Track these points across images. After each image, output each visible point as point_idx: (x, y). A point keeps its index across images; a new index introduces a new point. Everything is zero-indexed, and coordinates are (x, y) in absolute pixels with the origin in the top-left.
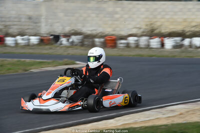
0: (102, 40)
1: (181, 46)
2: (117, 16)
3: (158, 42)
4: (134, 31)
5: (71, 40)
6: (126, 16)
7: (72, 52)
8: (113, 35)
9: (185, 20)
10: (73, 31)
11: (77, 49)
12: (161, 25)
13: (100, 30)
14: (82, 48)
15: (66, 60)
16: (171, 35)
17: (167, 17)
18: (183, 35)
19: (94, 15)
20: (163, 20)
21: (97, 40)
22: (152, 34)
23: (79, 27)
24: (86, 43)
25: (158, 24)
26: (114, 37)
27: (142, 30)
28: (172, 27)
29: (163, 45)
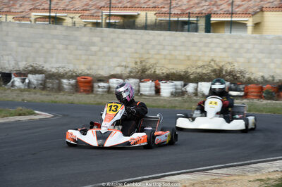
0: (73, 81)
1: (183, 93)
2: (94, 49)
3: (151, 87)
4: (118, 71)
5: (27, 81)
6: (107, 49)
7: (27, 97)
8: (88, 75)
9: (188, 58)
10: (30, 68)
11: (35, 93)
12: (156, 64)
13: (69, 67)
14: (44, 92)
15: (20, 108)
16: (169, 77)
17: (164, 52)
18: (185, 78)
19: (60, 46)
20: (157, 57)
21: (65, 81)
22: (142, 75)
23: (39, 63)
24: (49, 85)
25: (152, 61)
26: (90, 78)
27: (128, 69)
28: (170, 66)
29: (158, 91)
